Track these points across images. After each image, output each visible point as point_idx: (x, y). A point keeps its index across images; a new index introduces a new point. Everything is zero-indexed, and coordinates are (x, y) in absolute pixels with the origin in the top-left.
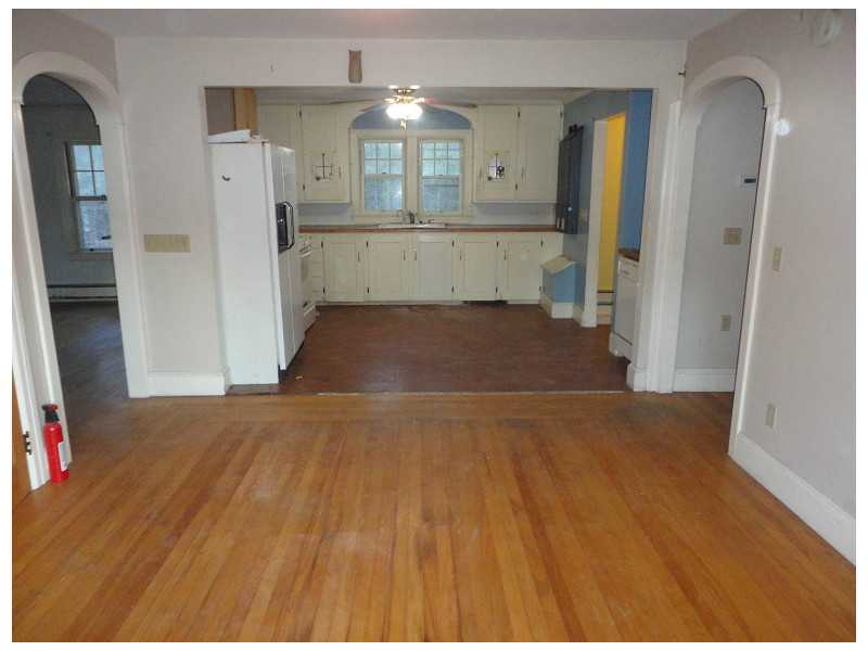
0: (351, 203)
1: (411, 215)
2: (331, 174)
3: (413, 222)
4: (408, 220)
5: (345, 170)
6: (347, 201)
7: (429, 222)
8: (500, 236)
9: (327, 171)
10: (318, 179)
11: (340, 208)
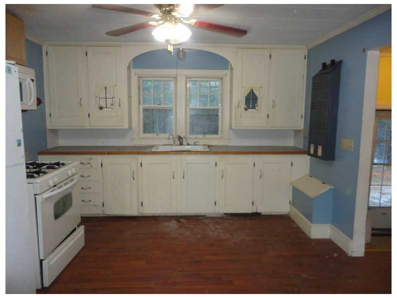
0: (130, 128)
1: (180, 138)
2: (112, 105)
3: (181, 144)
4: (178, 143)
5: (125, 100)
6: (126, 126)
7: (195, 144)
8: (256, 158)
9: (109, 102)
10: (101, 108)
11: (120, 133)
